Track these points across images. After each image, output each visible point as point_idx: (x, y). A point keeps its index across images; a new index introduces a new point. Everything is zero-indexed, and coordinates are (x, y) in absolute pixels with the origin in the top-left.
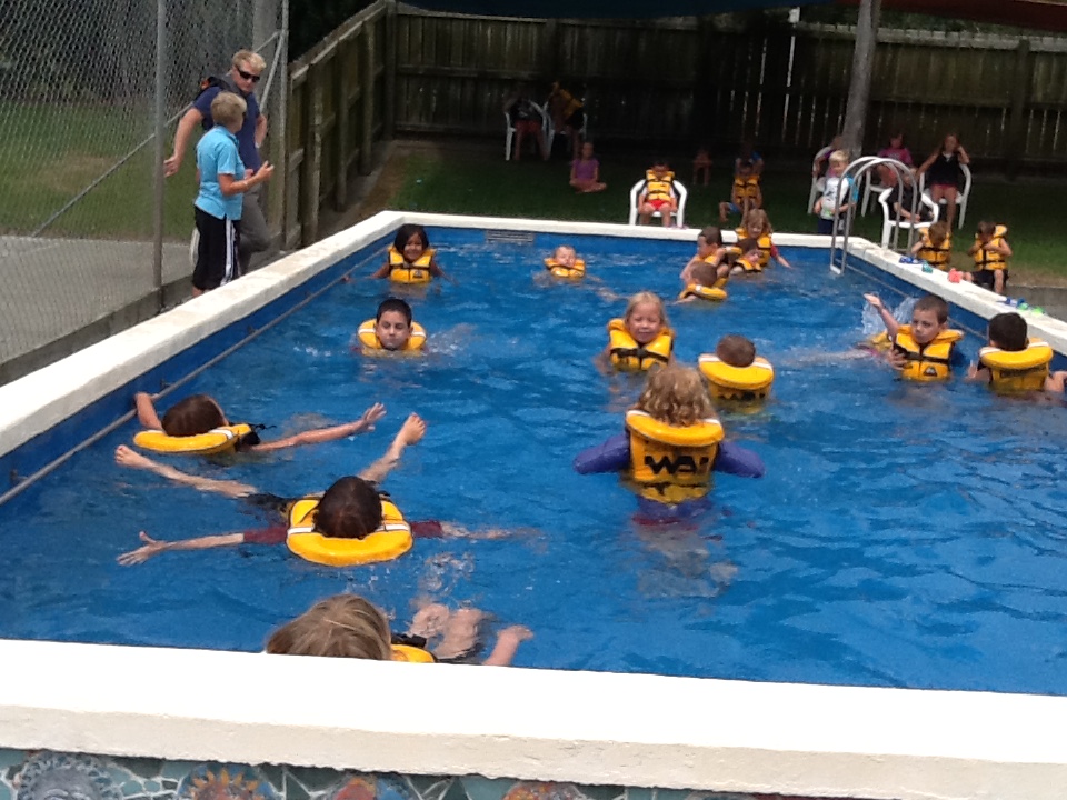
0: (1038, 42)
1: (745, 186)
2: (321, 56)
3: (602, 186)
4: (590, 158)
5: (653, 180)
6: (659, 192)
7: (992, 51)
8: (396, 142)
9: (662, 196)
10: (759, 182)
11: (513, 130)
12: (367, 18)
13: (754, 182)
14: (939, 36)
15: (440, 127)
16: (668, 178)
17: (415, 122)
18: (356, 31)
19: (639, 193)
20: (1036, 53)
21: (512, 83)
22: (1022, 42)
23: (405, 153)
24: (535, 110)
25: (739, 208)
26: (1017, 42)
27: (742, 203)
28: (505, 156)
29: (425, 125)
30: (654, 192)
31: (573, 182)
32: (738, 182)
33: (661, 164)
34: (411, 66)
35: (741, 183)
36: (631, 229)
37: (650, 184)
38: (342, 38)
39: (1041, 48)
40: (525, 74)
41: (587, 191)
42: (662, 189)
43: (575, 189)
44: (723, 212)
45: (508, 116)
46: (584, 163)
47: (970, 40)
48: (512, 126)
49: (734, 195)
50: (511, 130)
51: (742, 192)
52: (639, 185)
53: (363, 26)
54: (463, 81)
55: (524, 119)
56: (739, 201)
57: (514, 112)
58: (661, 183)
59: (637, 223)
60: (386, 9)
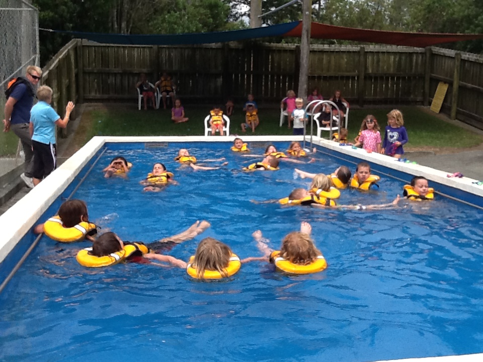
0: (368, 47)
1: (251, 116)
2: (53, 66)
3: (187, 119)
4: (179, 107)
5: (214, 115)
6: (218, 120)
7: (349, 52)
8: (86, 104)
9: (219, 122)
10: (257, 113)
11: (142, 96)
12: (69, 48)
13: (254, 113)
14: (326, 47)
15: (106, 96)
16: (221, 114)
17: (93, 95)
18: (65, 54)
19: (208, 122)
20: (367, 52)
21: (138, 74)
22: (361, 48)
23: (91, 108)
24: (151, 87)
25: (250, 126)
26: (359, 48)
27: (251, 123)
28: (138, 108)
29: (98, 96)
30: (215, 121)
31: (173, 118)
32: (248, 114)
33: (217, 108)
34: (90, 68)
35: (250, 115)
36: (206, 138)
37: (213, 117)
38: (60, 57)
39: (369, 51)
40: (145, 70)
41: (180, 121)
42: (218, 119)
43: (174, 121)
44: (243, 128)
45: (138, 90)
46: (177, 109)
47: (339, 48)
48: (141, 94)
49: (247, 120)
50: (140, 96)
51: (250, 118)
52: (208, 118)
53: (68, 51)
54: (115, 74)
55: (146, 91)
56: (249, 122)
57: (141, 87)
58: (218, 116)
59: (208, 135)
60: (77, 43)
